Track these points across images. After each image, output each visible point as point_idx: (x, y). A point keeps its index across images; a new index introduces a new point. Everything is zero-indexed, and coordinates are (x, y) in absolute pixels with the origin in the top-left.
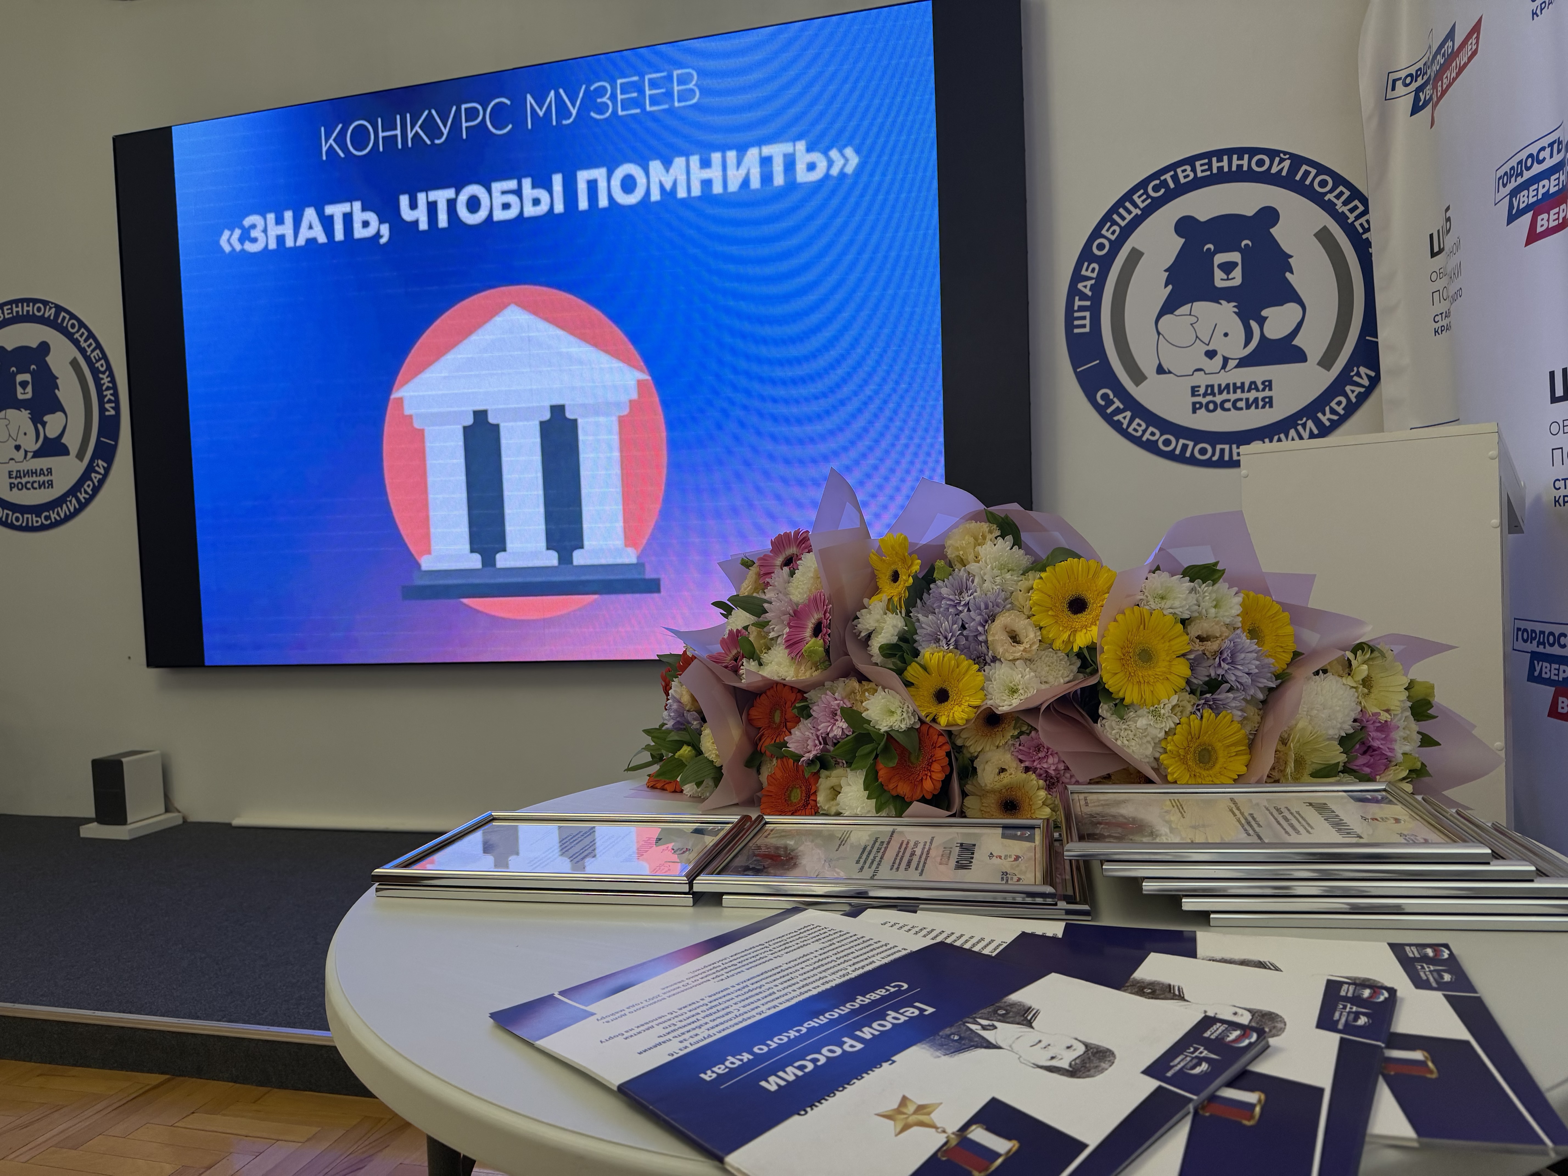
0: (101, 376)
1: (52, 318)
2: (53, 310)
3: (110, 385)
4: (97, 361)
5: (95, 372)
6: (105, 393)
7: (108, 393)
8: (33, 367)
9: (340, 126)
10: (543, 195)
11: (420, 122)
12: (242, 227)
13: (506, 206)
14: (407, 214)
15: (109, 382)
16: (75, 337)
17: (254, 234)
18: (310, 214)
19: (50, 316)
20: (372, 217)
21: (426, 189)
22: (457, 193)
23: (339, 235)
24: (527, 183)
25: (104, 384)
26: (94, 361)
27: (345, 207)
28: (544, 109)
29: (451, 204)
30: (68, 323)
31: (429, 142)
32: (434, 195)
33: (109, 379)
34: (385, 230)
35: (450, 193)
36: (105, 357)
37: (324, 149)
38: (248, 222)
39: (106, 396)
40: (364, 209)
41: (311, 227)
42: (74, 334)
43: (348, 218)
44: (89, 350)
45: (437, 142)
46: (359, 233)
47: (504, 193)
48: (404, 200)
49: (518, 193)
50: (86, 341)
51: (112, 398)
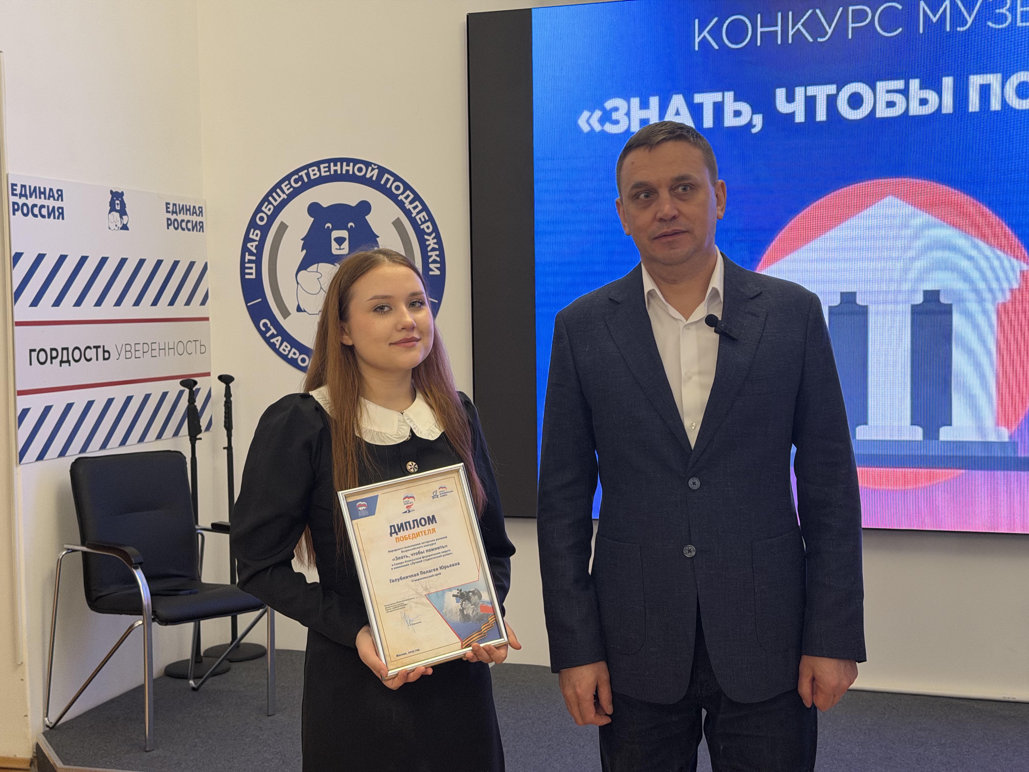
0: (426, 237)
1: (374, 178)
2: (376, 172)
3: (436, 246)
4: (423, 223)
5: (420, 234)
6: (430, 254)
7: (434, 253)
8: (351, 224)
9: (715, 20)
10: (931, 96)
11: (802, 21)
12: (603, 109)
13: (891, 104)
14: (782, 106)
15: (434, 243)
16: (399, 198)
17: (615, 116)
18: (678, 101)
19: (372, 176)
20: (745, 108)
21: (806, 84)
22: (839, 90)
23: (708, 122)
24: (915, 84)
25: (429, 245)
26: (420, 223)
27: (717, 97)
28: (938, 16)
29: (832, 100)
30: (392, 185)
31: (811, 40)
32: (812, 90)
33: (435, 241)
34: (758, 120)
35: (831, 89)
36: (431, 219)
37: (697, 40)
38: (609, 105)
39: (431, 256)
40: (736, 99)
41: (677, 113)
42: (399, 195)
43: (718, 108)
44: (414, 213)
45: (820, 40)
46: (730, 121)
47: (888, 91)
48: (781, 93)
49: (905, 92)
50: (411, 203)
51: (438, 259)
